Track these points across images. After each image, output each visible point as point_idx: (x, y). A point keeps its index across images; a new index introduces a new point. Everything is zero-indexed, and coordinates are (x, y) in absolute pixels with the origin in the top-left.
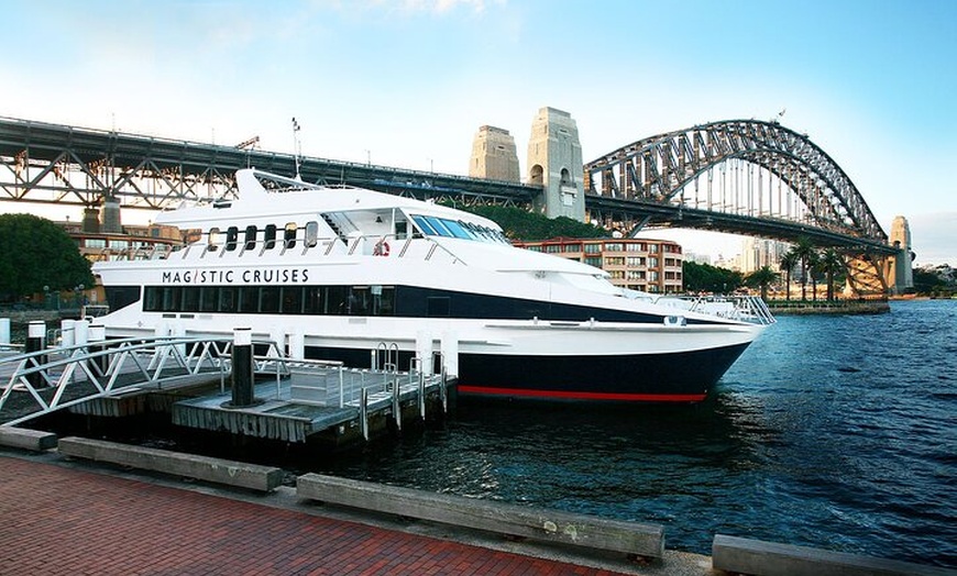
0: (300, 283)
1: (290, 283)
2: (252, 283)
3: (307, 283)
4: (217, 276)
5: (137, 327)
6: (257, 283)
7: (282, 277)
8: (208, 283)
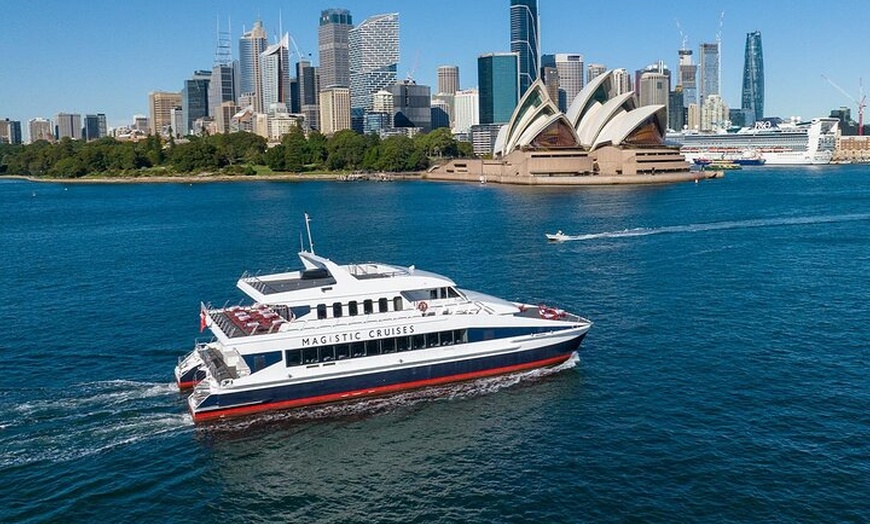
0: (409, 334)
1: (402, 334)
2: (376, 338)
3: (414, 333)
4: (348, 337)
5: (288, 378)
6: (380, 337)
7: (396, 331)
8: (342, 341)
